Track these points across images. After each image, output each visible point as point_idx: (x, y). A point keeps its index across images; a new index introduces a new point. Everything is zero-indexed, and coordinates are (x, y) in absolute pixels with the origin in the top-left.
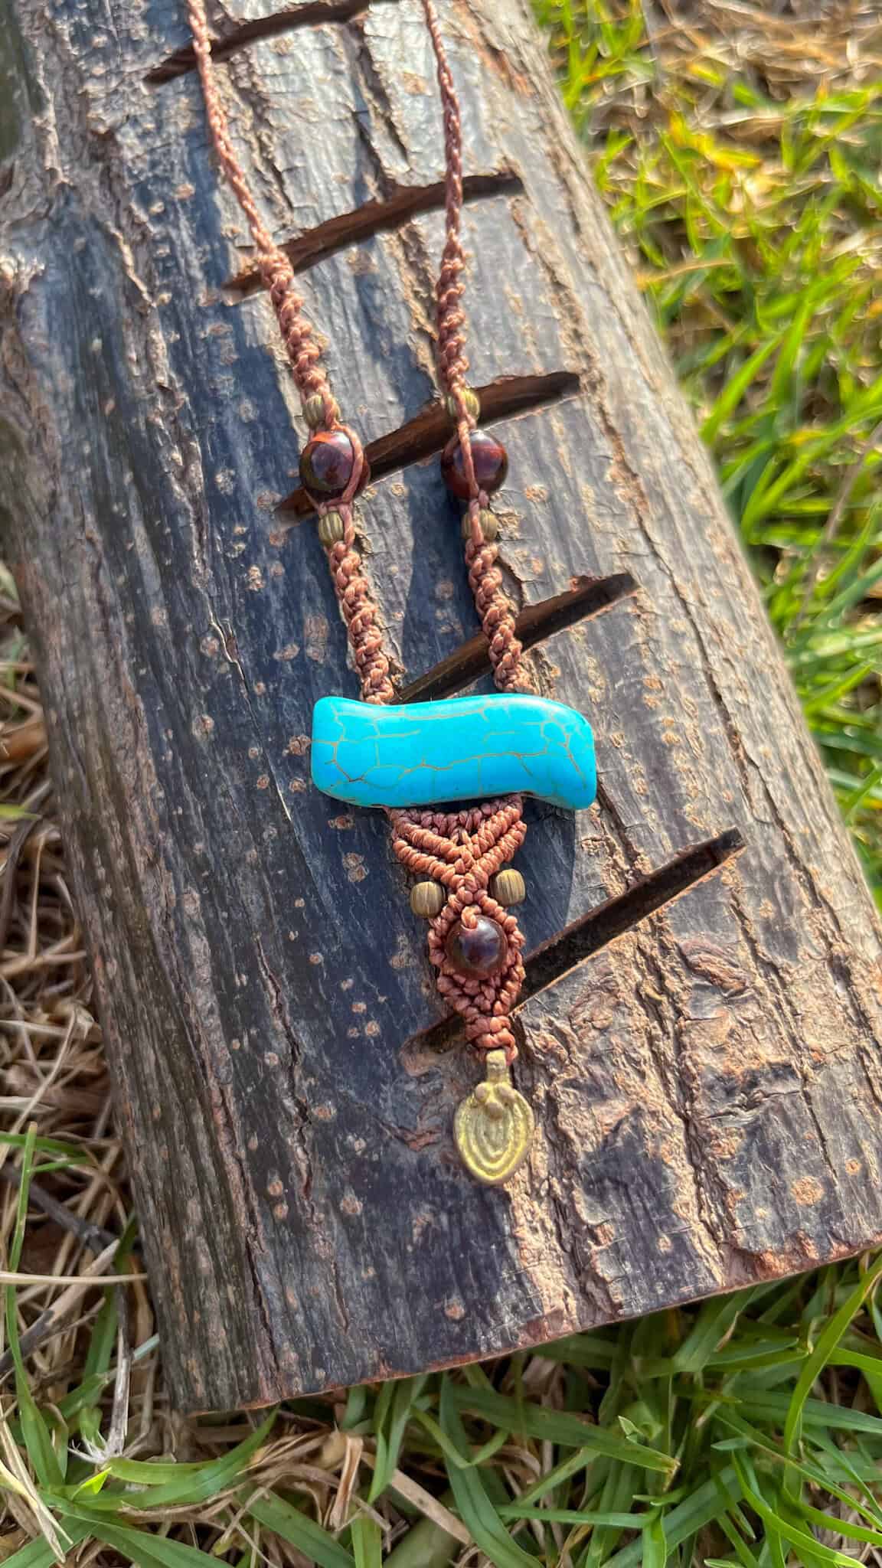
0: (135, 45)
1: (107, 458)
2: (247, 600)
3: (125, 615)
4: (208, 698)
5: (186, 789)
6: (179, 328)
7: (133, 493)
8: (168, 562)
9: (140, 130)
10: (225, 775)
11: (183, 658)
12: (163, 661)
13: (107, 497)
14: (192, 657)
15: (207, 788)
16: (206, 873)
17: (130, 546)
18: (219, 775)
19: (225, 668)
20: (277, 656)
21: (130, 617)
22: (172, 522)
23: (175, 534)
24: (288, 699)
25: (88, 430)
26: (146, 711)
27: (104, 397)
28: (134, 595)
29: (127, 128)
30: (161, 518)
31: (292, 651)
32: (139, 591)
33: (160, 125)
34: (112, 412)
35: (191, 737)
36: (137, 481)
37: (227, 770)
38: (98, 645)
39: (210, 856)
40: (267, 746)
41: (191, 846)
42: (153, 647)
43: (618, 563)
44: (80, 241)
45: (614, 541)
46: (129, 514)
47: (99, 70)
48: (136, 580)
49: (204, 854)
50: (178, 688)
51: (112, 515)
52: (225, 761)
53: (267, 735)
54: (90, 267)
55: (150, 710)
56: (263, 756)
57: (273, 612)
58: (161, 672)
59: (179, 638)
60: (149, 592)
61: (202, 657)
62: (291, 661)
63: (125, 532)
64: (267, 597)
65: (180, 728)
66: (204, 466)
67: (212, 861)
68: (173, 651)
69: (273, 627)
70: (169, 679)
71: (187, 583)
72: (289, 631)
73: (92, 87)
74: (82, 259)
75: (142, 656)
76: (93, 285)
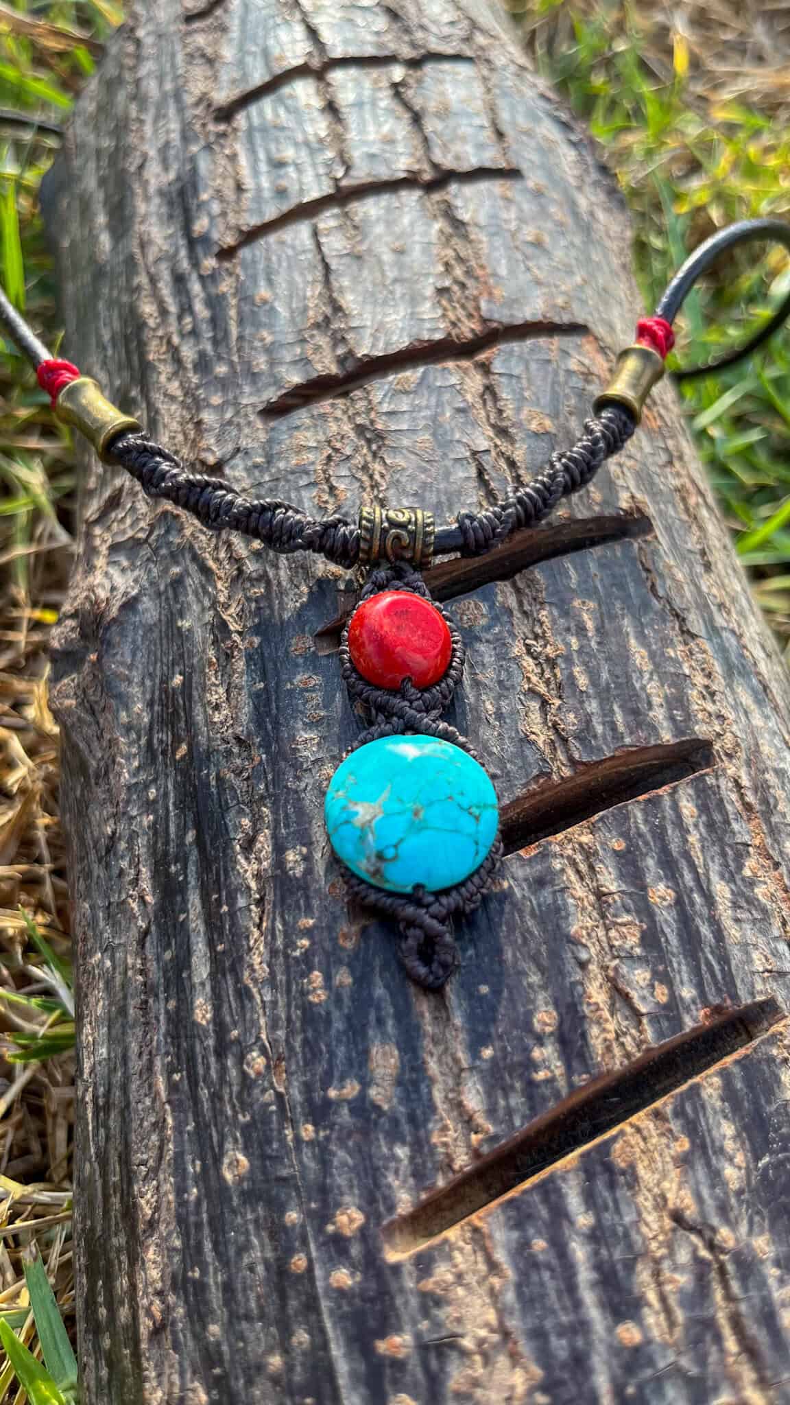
0: (254, 377)
1: (171, 808)
2: (304, 1013)
3: (167, 1000)
4: (246, 1129)
5: (208, 1245)
6: (264, 678)
7: (194, 856)
8: (220, 948)
9: (250, 463)
10: (255, 1241)
11: (223, 1070)
12: (201, 1071)
13: (166, 853)
14: (233, 1073)
15: (232, 1252)
16: (217, 1371)
17: (182, 917)
18: (248, 1241)
19: (269, 1096)
20: (332, 1093)
21: (172, 1004)
22: (232, 901)
23: (232, 914)
24: (341, 1154)
25: (157, 772)
26: (175, 1128)
27: (177, 740)
28: (179, 976)
29: (237, 461)
30: (219, 892)
31: (351, 1089)
32: (184, 975)
33: (270, 459)
34: (183, 758)
35: (221, 1178)
36: (199, 841)
37: (258, 1236)
38: (133, 1027)
39: (225, 1348)
40: (309, 1214)
41: (204, 1328)
42: (192, 1048)
43: (759, 986)
44: (175, 571)
45: (756, 955)
46: (186, 877)
47: (216, 400)
48: (182, 962)
49: (218, 1344)
50: (214, 1109)
51: (168, 874)
52: (256, 1221)
53: (310, 1200)
54: (182, 599)
55: (179, 1129)
56: (303, 1226)
57: (333, 1032)
58: (197, 1084)
59: (221, 1045)
60: (196, 980)
61: (244, 1075)
62: (349, 1102)
63: (179, 899)
64: (328, 1013)
65: (210, 1161)
66: (275, 837)
67: (227, 1357)
68: (212, 1060)
69: (332, 1054)
70: (204, 1093)
71: (238, 980)
72: (350, 1061)
73: (207, 416)
74: (175, 589)
75: (178, 1058)
76: (182, 617)
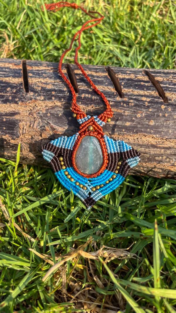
2: (134, 107)
3: (122, 131)
5: (159, 130)
8: (119, 119)
14: (138, 120)
15: (161, 126)
42: (132, 127)
44: (49, 115)
48: (118, 127)
50: (142, 125)
53: (159, 112)
56: (162, 113)
57: (138, 104)
58: (137, 127)
59: (133, 121)
60: (122, 124)
62: (148, 104)
64: (135, 104)
65: (149, 127)
69: (141, 104)
72: (143, 102)
74: (52, 115)
75: (132, 130)
76: (59, 115)
